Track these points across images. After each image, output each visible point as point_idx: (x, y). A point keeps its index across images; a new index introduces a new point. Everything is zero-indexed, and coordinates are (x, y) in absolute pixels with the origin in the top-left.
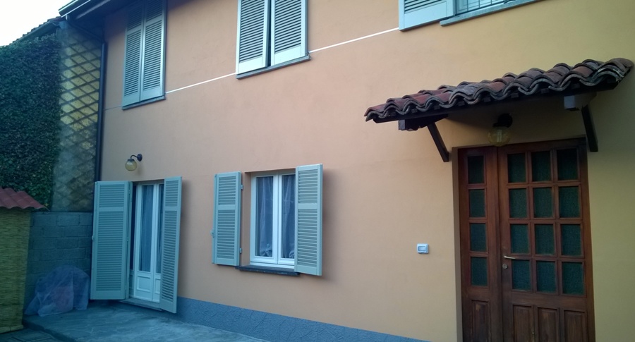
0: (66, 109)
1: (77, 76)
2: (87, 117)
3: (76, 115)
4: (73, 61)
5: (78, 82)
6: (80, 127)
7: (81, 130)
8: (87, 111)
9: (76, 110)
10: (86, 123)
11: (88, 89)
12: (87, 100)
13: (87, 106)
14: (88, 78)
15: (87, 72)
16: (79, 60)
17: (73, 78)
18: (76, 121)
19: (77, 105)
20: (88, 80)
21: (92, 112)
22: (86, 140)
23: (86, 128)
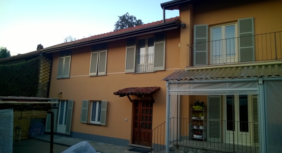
0: (41, 78)
1: (44, 69)
2: (46, 80)
3: (43, 80)
4: (43, 64)
5: (44, 70)
6: (44, 83)
7: (44, 84)
8: (46, 79)
9: (43, 78)
10: (45, 82)
11: (46, 72)
12: (46, 76)
13: (46, 77)
14: (47, 69)
15: (47, 68)
16: (45, 64)
17: (43, 69)
18: (43, 82)
19: (43, 77)
20: (47, 70)
21: (47, 79)
22: (45, 87)
23: (45, 83)
